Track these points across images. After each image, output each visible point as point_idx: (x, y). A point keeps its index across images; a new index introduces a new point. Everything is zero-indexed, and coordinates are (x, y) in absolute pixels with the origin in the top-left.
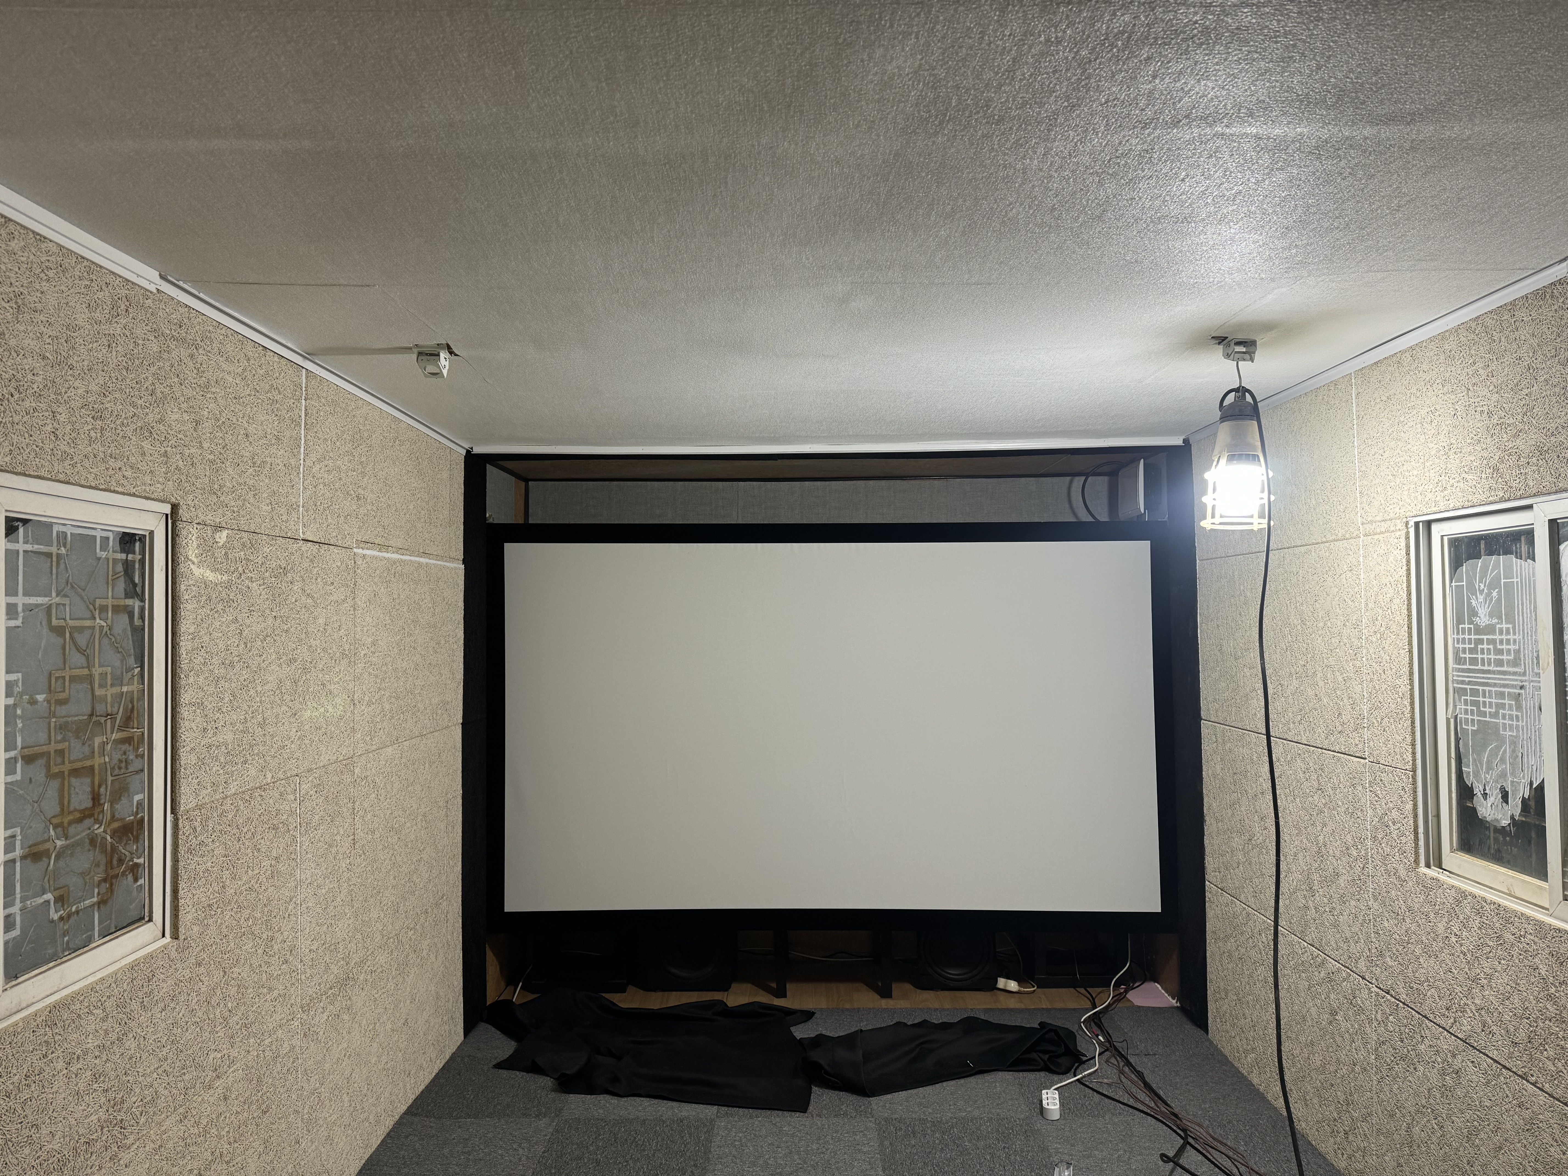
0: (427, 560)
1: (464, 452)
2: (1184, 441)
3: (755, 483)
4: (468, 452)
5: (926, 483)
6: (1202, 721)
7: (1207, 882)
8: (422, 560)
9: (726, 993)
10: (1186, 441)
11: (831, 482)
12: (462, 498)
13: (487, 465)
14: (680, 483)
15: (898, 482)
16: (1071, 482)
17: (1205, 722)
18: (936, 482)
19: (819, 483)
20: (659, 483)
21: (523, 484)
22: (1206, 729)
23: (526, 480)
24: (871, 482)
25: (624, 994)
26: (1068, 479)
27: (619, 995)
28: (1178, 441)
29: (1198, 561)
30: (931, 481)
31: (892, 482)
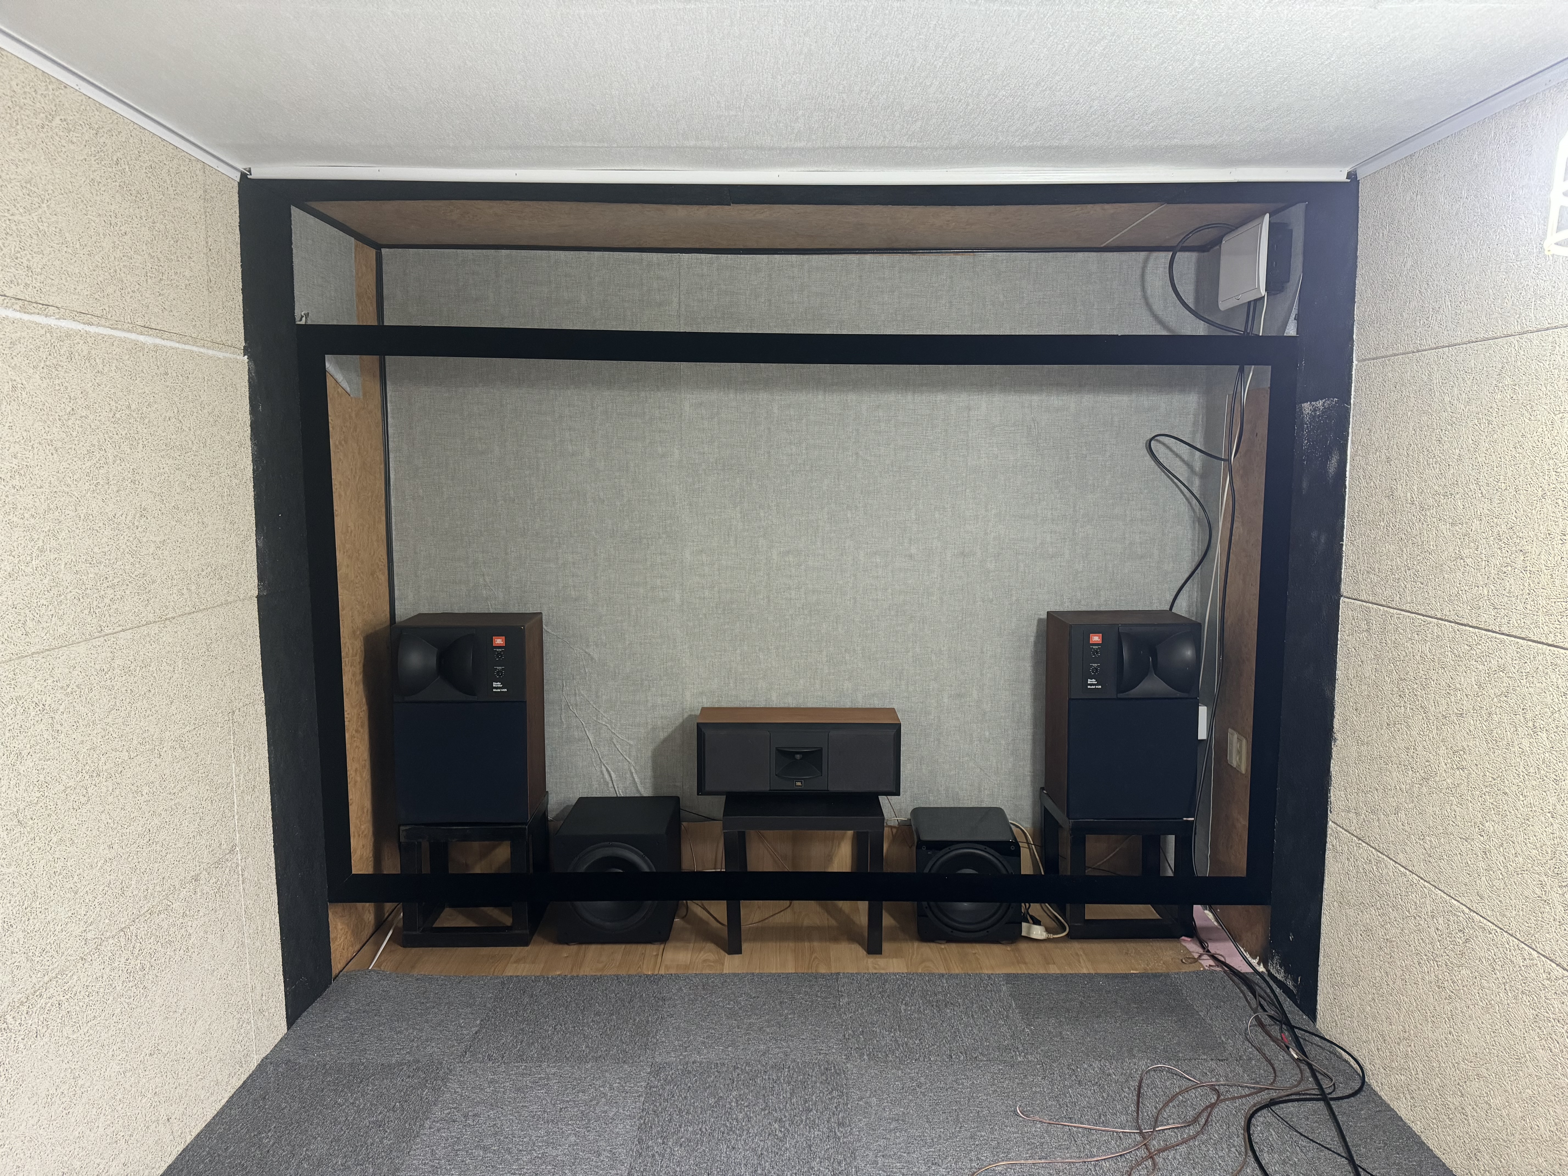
0: (158, 341)
1: (237, 177)
2: (1349, 175)
3: (703, 256)
4: (243, 176)
5: (945, 259)
6: (1342, 598)
7: (1330, 823)
8: (142, 338)
9: (662, 946)
10: (1352, 176)
11: (811, 256)
12: (237, 250)
13: (293, 208)
14: (597, 254)
15: (907, 257)
16: (1146, 261)
17: (1347, 600)
18: (959, 257)
19: (794, 257)
20: (567, 253)
21: (372, 252)
22: (1347, 611)
23: (378, 247)
24: (868, 257)
25: (526, 948)
26: (1143, 254)
27: (519, 948)
28: (1338, 175)
29: (1355, 362)
30: (952, 256)
31: (897, 257)
